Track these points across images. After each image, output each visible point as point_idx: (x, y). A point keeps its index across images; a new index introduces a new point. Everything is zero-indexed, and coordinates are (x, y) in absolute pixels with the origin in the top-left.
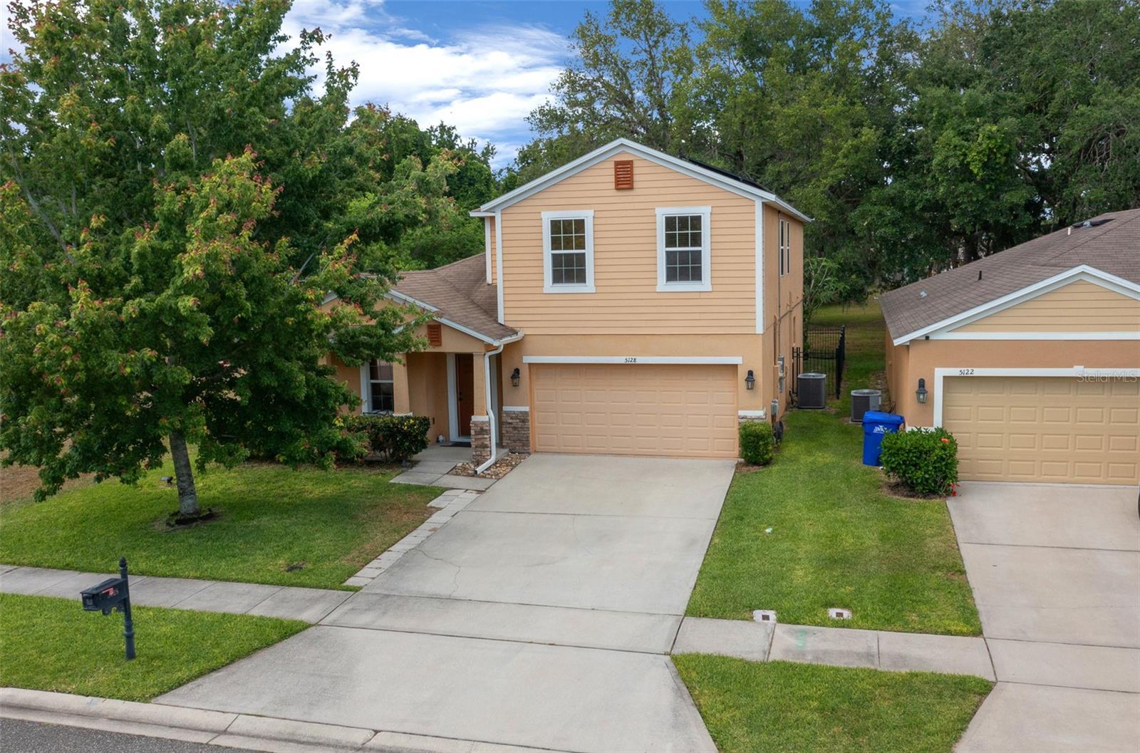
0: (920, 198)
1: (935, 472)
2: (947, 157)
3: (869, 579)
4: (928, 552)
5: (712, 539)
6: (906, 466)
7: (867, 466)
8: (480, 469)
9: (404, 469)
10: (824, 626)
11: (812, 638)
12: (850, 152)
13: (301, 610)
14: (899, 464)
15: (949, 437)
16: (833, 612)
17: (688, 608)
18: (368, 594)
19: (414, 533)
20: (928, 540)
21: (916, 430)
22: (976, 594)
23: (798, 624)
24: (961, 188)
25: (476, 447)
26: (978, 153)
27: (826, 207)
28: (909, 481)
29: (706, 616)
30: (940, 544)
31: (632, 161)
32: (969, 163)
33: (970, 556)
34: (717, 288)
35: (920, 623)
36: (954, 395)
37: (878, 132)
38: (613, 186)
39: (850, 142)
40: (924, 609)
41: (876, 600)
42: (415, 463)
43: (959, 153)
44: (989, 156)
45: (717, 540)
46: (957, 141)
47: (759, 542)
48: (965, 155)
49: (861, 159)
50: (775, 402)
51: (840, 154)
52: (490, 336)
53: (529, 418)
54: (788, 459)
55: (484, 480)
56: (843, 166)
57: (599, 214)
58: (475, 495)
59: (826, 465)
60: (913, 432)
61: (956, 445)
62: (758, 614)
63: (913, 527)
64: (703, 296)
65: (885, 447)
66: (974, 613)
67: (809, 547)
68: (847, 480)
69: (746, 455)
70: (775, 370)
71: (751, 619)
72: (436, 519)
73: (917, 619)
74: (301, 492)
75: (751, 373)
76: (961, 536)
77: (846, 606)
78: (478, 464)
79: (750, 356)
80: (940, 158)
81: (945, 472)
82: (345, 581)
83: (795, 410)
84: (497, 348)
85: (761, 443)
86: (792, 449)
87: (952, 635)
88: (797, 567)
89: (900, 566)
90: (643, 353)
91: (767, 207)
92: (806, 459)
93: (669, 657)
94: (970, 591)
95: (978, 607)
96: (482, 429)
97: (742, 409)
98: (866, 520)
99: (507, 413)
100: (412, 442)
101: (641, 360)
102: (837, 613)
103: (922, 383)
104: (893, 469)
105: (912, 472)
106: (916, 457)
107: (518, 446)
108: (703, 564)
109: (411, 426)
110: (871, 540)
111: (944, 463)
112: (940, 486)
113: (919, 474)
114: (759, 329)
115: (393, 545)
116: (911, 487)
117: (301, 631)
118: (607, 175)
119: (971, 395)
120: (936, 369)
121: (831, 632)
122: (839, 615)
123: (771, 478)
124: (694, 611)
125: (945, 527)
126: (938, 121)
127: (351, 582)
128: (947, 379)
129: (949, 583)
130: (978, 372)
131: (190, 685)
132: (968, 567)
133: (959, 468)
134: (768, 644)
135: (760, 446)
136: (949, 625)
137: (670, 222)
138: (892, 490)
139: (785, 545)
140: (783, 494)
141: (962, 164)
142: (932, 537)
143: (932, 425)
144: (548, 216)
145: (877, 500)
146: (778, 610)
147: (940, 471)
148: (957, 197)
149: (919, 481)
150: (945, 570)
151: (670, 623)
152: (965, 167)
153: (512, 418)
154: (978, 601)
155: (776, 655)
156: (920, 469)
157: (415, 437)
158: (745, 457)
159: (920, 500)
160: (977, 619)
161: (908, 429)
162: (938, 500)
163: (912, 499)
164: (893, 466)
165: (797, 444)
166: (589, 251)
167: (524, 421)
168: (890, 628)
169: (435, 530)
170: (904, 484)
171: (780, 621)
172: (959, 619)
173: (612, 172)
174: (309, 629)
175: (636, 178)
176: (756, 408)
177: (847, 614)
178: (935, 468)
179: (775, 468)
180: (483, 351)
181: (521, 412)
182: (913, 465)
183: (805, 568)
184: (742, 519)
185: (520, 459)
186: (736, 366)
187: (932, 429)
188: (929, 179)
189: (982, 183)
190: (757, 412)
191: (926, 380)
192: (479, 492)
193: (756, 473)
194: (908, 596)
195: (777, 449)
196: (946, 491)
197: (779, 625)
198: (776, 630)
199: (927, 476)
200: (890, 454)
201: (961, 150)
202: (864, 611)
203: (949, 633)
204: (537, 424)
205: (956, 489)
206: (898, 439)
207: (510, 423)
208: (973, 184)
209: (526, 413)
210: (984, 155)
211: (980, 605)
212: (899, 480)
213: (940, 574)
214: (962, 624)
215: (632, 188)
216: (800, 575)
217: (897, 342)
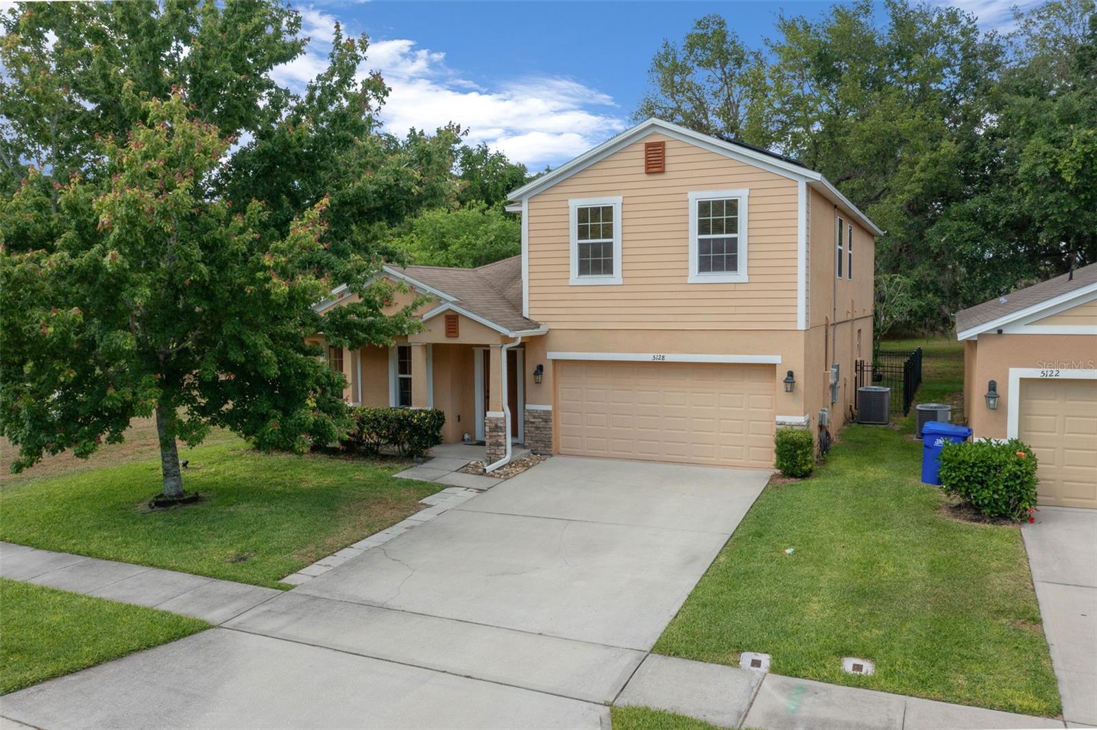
0: (1003, 213)
1: (1007, 492)
2: (1035, 165)
3: (906, 620)
4: (991, 591)
5: (717, 557)
6: (970, 483)
7: (925, 485)
8: (489, 468)
9: (413, 464)
10: (831, 682)
11: (811, 699)
12: (928, 166)
13: (212, 608)
14: (961, 480)
15: (1027, 451)
16: (848, 664)
17: (657, 643)
18: (297, 594)
19: (387, 531)
20: (993, 575)
21: (984, 441)
22: (1055, 654)
23: (797, 676)
24: (1051, 198)
25: (490, 445)
26: (1071, 160)
27: (902, 223)
28: (974, 502)
29: (677, 654)
30: (1009, 581)
31: (664, 142)
32: (1060, 171)
33: (1050, 600)
34: (754, 279)
35: (970, 690)
36: (1034, 401)
37: (959, 146)
38: (643, 170)
39: (928, 154)
40: (977, 669)
41: (910, 651)
42: (428, 459)
43: (1049, 160)
44: (1083, 163)
45: (722, 559)
46: (1047, 148)
47: (774, 564)
48: (1056, 162)
49: (940, 173)
50: (824, 411)
51: (917, 168)
52: (506, 328)
53: (552, 418)
54: (832, 472)
55: (492, 479)
56: (920, 180)
57: (628, 201)
58: (474, 494)
59: (876, 481)
60: (980, 444)
61: (1036, 460)
62: (747, 658)
63: (974, 557)
64: (738, 287)
65: (944, 460)
66: (1052, 682)
67: (835, 574)
68: (899, 498)
69: (782, 466)
70: (825, 377)
71: (736, 664)
72: (422, 516)
73: (965, 683)
74: (301, 480)
75: (791, 374)
76: (1037, 573)
77: (867, 657)
78: (490, 462)
79: (790, 356)
80: (1027, 166)
81: (1020, 493)
82: (283, 577)
83: (854, 425)
84: (514, 339)
85: (799, 452)
86: (839, 463)
87: (1015, 712)
88: (815, 599)
89: (951, 606)
90: (673, 350)
91: (813, 189)
92: (853, 474)
93: (608, 709)
94: (1046, 648)
95: (1056, 673)
96: (496, 426)
97: (780, 414)
98: (915, 545)
99: (530, 412)
100: (422, 437)
101: (670, 358)
102: (854, 665)
103: (992, 386)
104: (953, 487)
105: (977, 491)
106: (982, 472)
107: (540, 446)
108: (696, 587)
109: (421, 419)
110: (918, 569)
111: (1018, 482)
112: (1013, 510)
113: (986, 493)
114: (801, 325)
115: (358, 541)
116: (977, 509)
117: (196, 632)
118: (637, 158)
119: (1057, 402)
120: (1011, 370)
121: (840, 691)
122: (858, 667)
123: (808, 492)
124: (665, 647)
125: (1018, 561)
126: (1026, 130)
127: (289, 580)
128: (1024, 382)
129: (1016, 635)
130: (1066, 374)
131: (32, 689)
132: (1046, 615)
133: (1038, 489)
134: (747, 702)
135: (798, 455)
136: (1012, 697)
137: (704, 206)
138: (953, 512)
139: (808, 569)
140: (817, 510)
141: (1052, 172)
142: (999, 572)
143: (1006, 438)
144: (575, 204)
145: (931, 523)
146: (774, 654)
147: (1013, 491)
148: (1046, 208)
149: (986, 502)
150: (1012, 616)
151: (629, 659)
152: (1055, 174)
153: (534, 418)
154: (1058, 664)
155: (754, 721)
156: (987, 487)
157: (426, 431)
158: (779, 466)
159: (986, 525)
160: (1055, 691)
161: (976, 440)
162: (1010, 527)
163: (977, 524)
164: (954, 482)
165: (847, 457)
166: (617, 241)
167: (546, 421)
168: (924, 694)
169: (411, 528)
170: (968, 506)
171: (774, 670)
172: (1027, 688)
173: (643, 155)
174: (206, 632)
175: (668, 160)
176: (798, 414)
177: (868, 668)
178: (1007, 487)
179: (813, 482)
180: (499, 342)
181: (544, 411)
182: (979, 483)
183: (824, 601)
184: (761, 536)
185: (541, 460)
186: (774, 366)
187: (1005, 442)
188: (1015, 193)
189: (1075, 193)
190: (796, 419)
191: (998, 382)
192: (481, 491)
193: (792, 485)
194: (956, 649)
195: (823, 462)
196: (1021, 516)
197: (770, 676)
198: (764, 683)
199: (996, 496)
200: (950, 468)
201: (1051, 157)
202: (892, 666)
203: (1011, 708)
204: (561, 425)
205: (1034, 514)
206: (960, 450)
207: (532, 423)
208: (1065, 193)
209: (548, 412)
210: (1078, 163)
211: (1061, 671)
212: (961, 500)
213: (1004, 621)
214: (1031, 697)
215: (663, 172)
216: (816, 611)
217: (962, 336)
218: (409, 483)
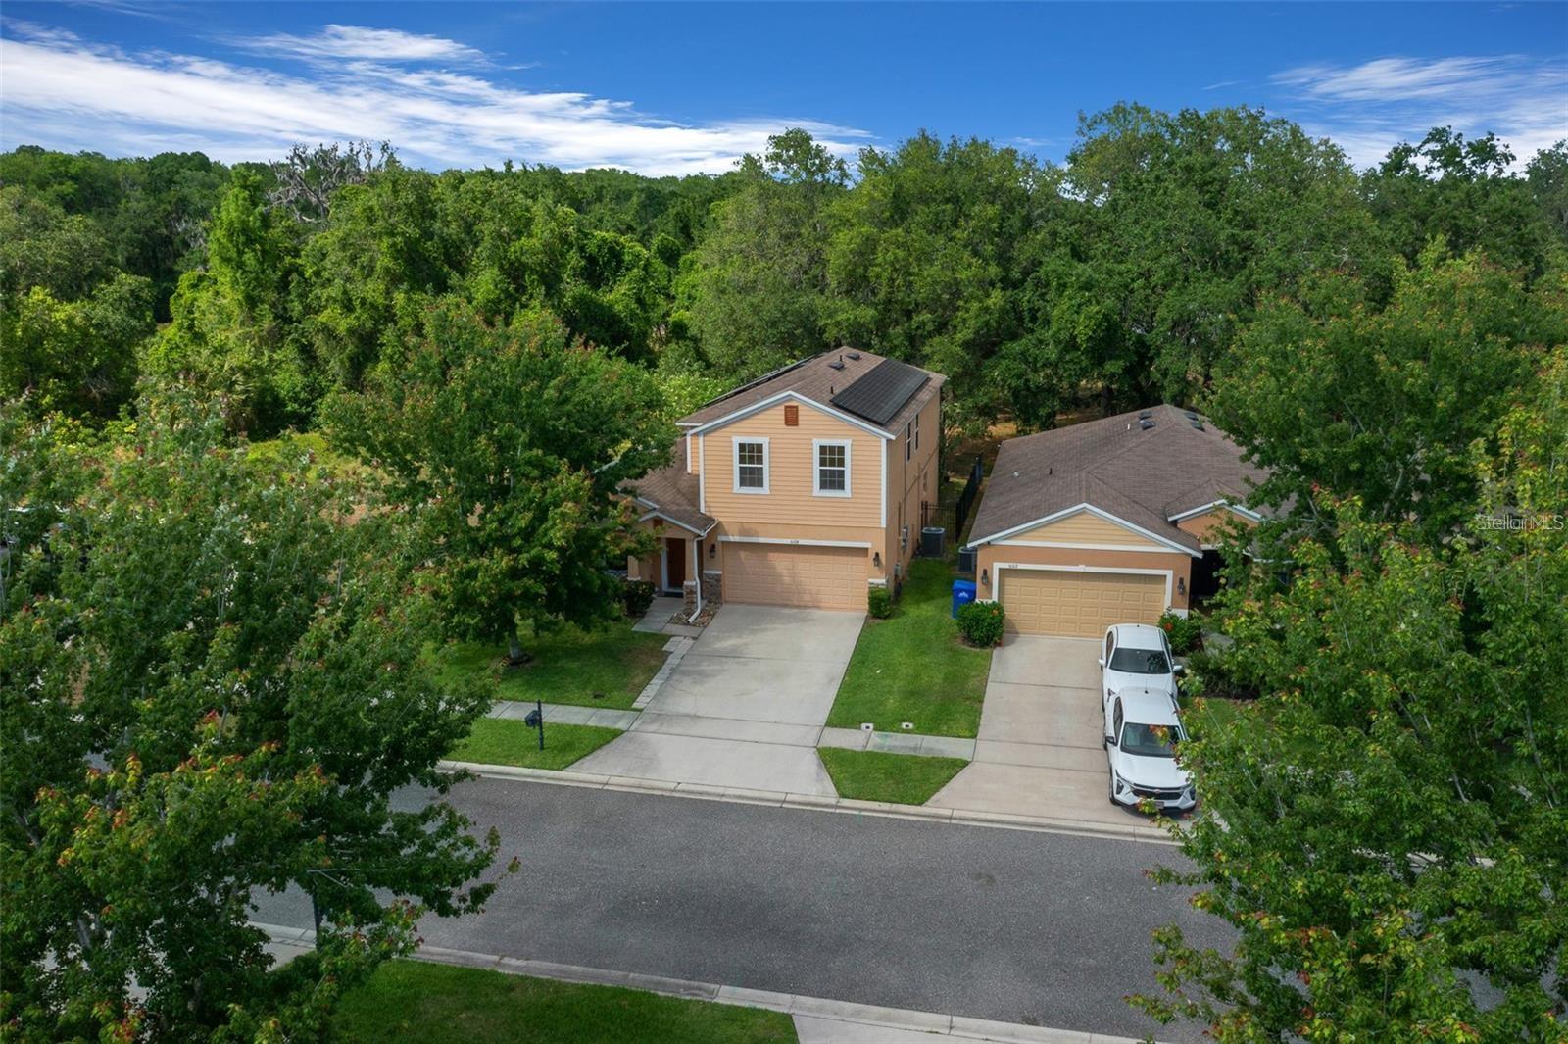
1: (987, 633)
3: (929, 704)
4: (967, 688)
5: (844, 678)
7: (953, 619)
8: (691, 619)
10: (897, 733)
11: (889, 739)
13: (611, 723)
15: (1001, 608)
16: (904, 725)
17: (827, 722)
18: (648, 713)
20: (971, 679)
21: (980, 602)
22: (983, 714)
23: (884, 732)
25: (686, 602)
28: (972, 637)
29: (836, 727)
30: (977, 683)
31: (797, 407)
33: (991, 691)
34: (855, 496)
35: (946, 731)
36: (1005, 581)
38: (783, 423)
41: (928, 718)
45: (846, 678)
47: (871, 680)
50: (897, 565)
52: (696, 528)
53: (721, 579)
54: (902, 613)
55: (695, 629)
57: (773, 441)
58: (691, 642)
59: (927, 618)
60: (979, 604)
61: (1005, 613)
62: (864, 726)
64: (845, 501)
66: (977, 726)
67: (900, 685)
69: (873, 611)
71: (860, 729)
72: (672, 661)
75: (877, 555)
77: (911, 722)
78: (689, 614)
79: (876, 543)
81: (993, 632)
82: (631, 706)
83: (920, 557)
84: (701, 535)
85: (884, 603)
86: (906, 605)
87: (961, 738)
88: (891, 698)
89: (948, 698)
90: (805, 537)
91: (889, 444)
93: (815, 749)
94: (981, 712)
95: (981, 722)
96: (691, 592)
97: (871, 579)
98: (939, 665)
99: (707, 577)
100: (644, 600)
101: (802, 542)
102: (906, 725)
103: (985, 572)
104: (965, 628)
106: (978, 619)
107: (714, 598)
109: (641, 589)
110: (938, 679)
111: (996, 626)
112: (991, 640)
113: (978, 633)
114: (884, 525)
115: (651, 680)
116: (973, 641)
118: (779, 414)
119: (1017, 581)
120: (994, 564)
121: (900, 735)
122: (908, 726)
123: (888, 628)
124: (830, 724)
125: (984, 671)
127: (635, 705)
128: (1001, 570)
130: (1021, 566)
131: (578, 763)
132: (986, 697)
134: (866, 742)
135: (882, 605)
136: (962, 733)
137: (823, 449)
138: (962, 642)
139: (887, 682)
140: (892, 643)
142: (974, 677)
143: (991, 601)
144: (737, 440)
145: (951, 648)
146: (875, 723)
149: (978, 637)
150: (972, 700)
151: (818, 730)
153: (710, 580)
154: (982, 719)
155: (869, 748)
156: (979, 629)
158: (871, 612)
159: (976, 649)
160: (978, 729)
162: (988, 650)
163: (971, 648)
164: (965, 625)
165: (911, 597)
166: (766, 466)
167: (718, 581)
168: (930, 734)
169: (672, 669)
170: (970, 639)
171: (875, 730)
172: (968, 729)
173: (783, 413)
174: (625, 735)
175: (800, 418)
176: (881, 579)
177: (911, 726)
178: (987, 630)
179: (891, 621)
180: (692, 538)
181: (717, 574)
183: (895, 698)
184: (863, 662)
185: (717, 610)
186: (867, 550)
187: (991, 603)
190: (881, 581)
191: (988, 571)
192: (694, 640)
193: (878, 624)
194: (945, 717)
195: (897, 607)
196: (994, 644)
197: (873, 732)
198: (871, 735)
199: (982, 635)
202: (922, 724)
203: (959, 737)
204: (726, 583)
205: (1002, 641)
207: (711, 583)
209: (719, 575)
212: (968, 635)
213: (969, 703)
214: (969, 732)
215: (796, 425)
216: (891, 703)
217: (969, 546)
218: (647, 636)
